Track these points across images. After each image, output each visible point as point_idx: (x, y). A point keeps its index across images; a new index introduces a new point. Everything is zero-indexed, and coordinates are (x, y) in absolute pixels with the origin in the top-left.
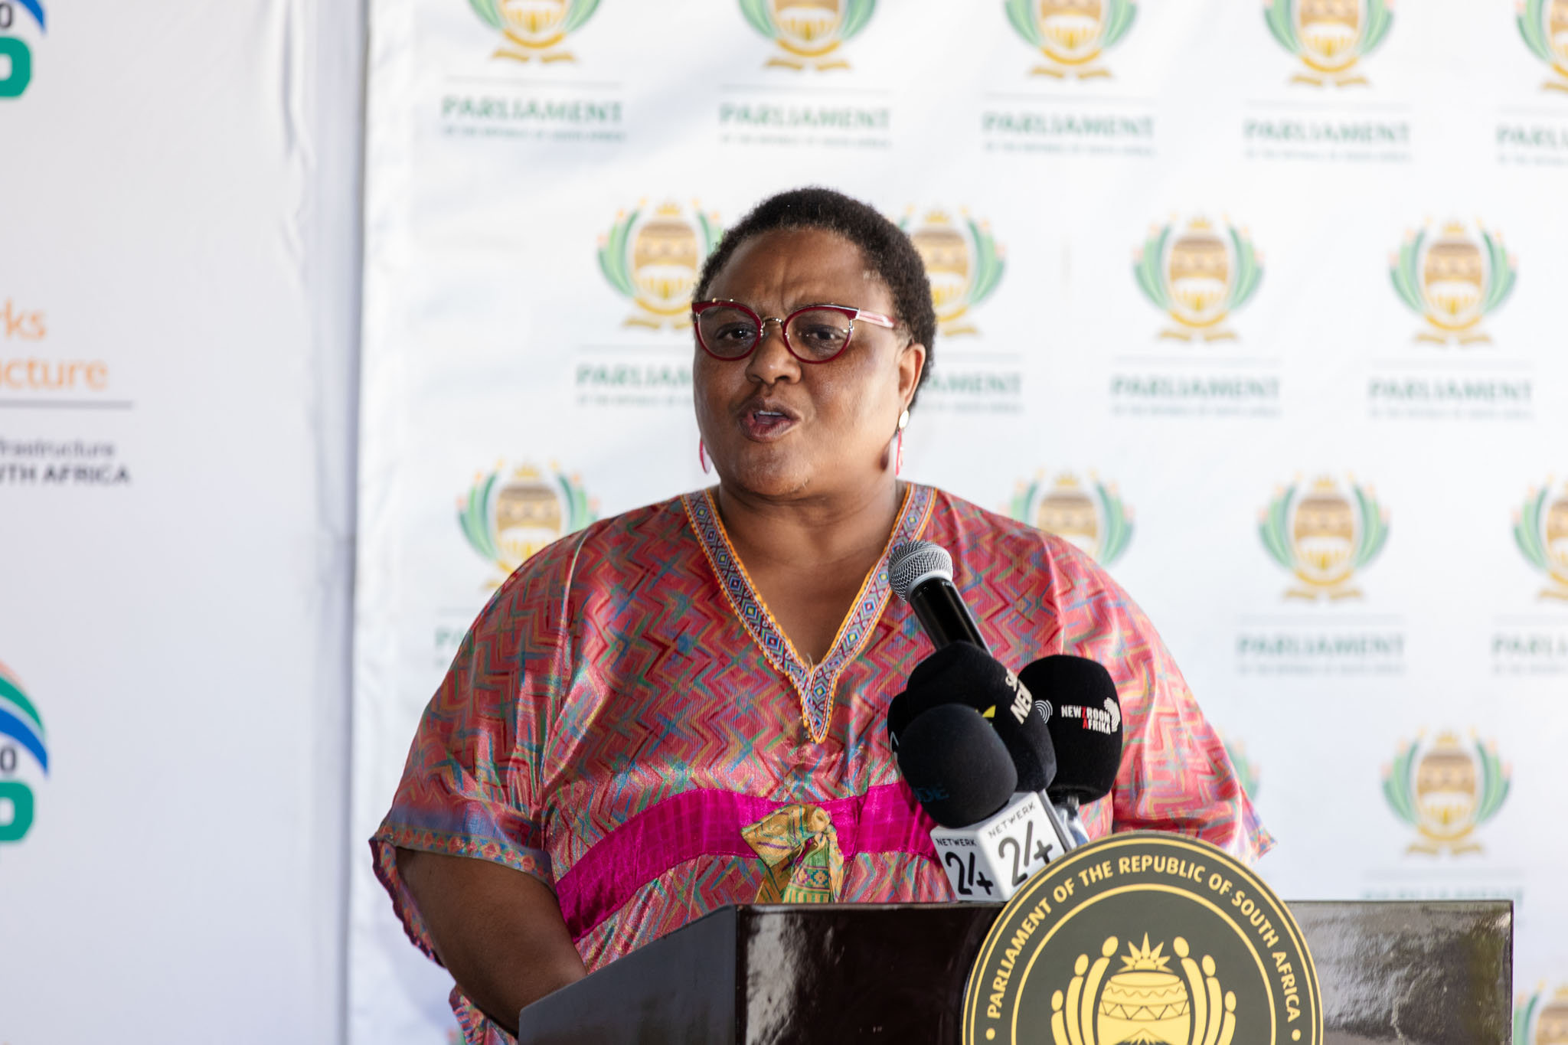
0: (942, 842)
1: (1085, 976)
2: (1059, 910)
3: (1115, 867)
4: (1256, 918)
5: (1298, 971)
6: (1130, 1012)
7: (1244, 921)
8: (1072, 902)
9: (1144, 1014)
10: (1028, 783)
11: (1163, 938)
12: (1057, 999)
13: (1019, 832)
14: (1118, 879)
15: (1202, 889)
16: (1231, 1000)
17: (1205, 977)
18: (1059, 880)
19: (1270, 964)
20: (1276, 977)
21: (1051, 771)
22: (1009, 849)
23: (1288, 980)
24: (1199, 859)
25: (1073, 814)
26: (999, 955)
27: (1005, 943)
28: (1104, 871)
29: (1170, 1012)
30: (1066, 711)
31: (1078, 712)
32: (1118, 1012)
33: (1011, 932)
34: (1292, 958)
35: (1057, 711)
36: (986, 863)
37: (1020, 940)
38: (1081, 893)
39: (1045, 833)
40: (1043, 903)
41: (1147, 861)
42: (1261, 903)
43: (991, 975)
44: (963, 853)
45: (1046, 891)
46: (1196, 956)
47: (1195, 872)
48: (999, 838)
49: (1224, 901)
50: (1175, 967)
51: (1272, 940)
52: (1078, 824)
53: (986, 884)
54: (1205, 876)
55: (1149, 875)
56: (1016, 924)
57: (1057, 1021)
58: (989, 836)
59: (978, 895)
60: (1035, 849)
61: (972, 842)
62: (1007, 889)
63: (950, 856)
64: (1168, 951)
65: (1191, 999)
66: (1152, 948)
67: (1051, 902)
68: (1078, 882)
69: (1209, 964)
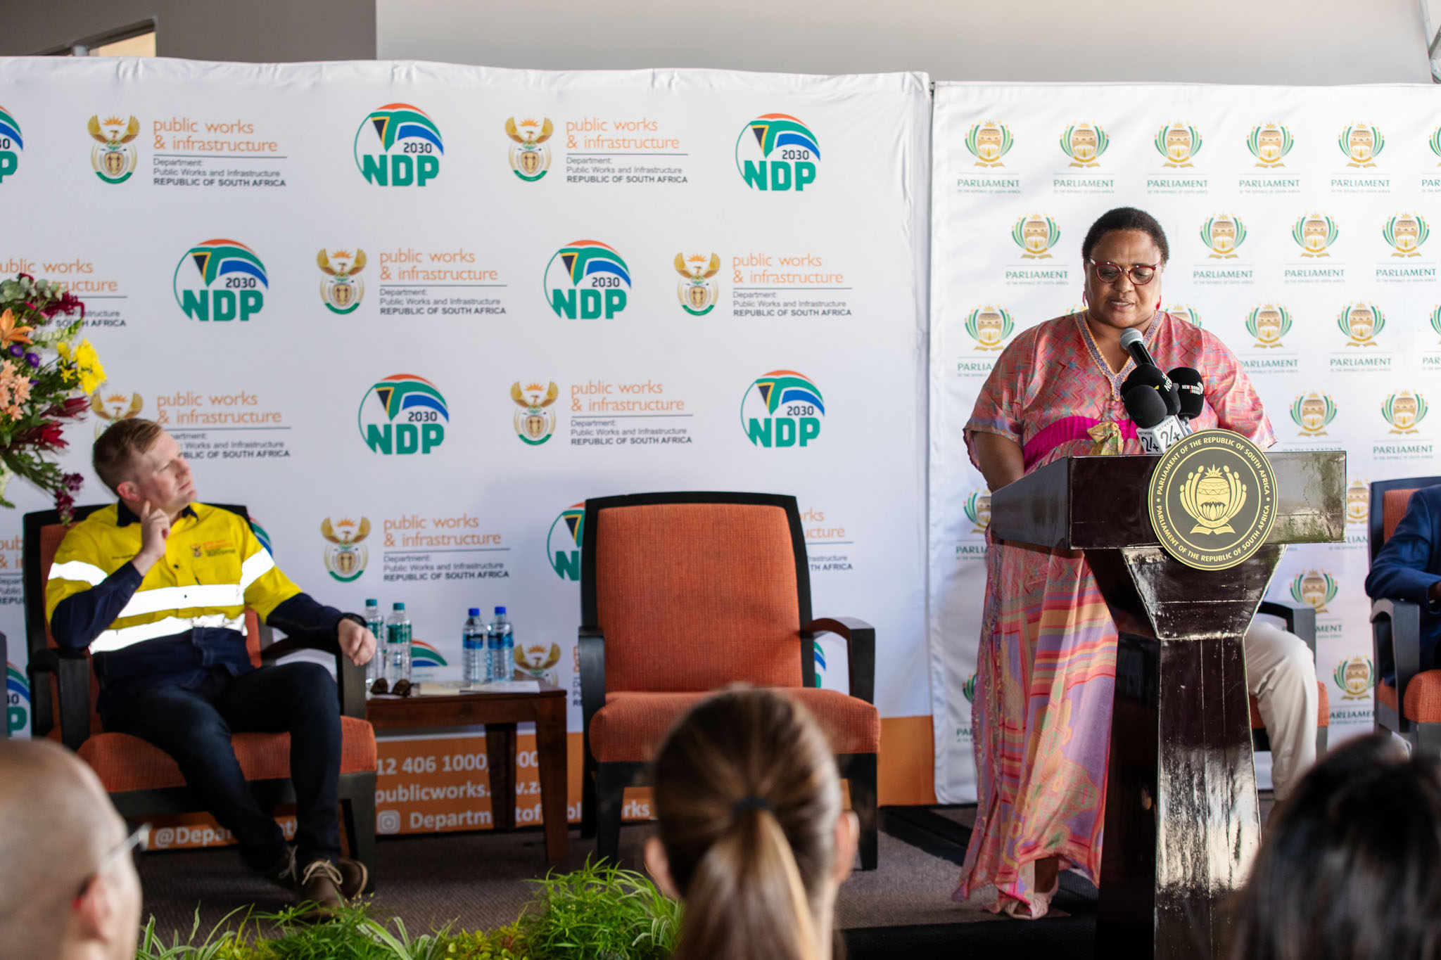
0: (1140, 433)
1: (1192, 480)
2: (1182, 456)
3: (1202, 441)
4: (1253, 458)
5: (1268, 477)
6: (1208, 492)
7: (1249, 459)
8: (1187, 454)
9: (1213, 493)
10: (1171, 411)
11: (1219, 466)
12: (1182, 488)
13: (1168, 429)
14: (1204, 445)
15: (1234, 448)
16: (1245, 487)
17: (1235, 479)
18: (1182, 446)
19: (1258, 474)
20: (1260, 479)
21: (1179, 408)
22: (1164, 435)
23: (1265, 480)
24: (1232, 438)
25: (1187, 423)
26: (1161, 472)
27: (1163, 468)
28: (1198, 443)
29: (1222, 492)
30: (1184, 387)
31: (1188, 387)
32: (1204, 492)
33: (1165, 465)
34: (1266, 472)
35: (1181, 387)
36: (1156, 441)
37: (1168, 467)
38: (1190, 450)
39: (1177, 430)
40: (1177, 454)
41: (1214, 439)
42: (1255, 453)
43: (1158, 479)
44: (1148, 437)
45: (1178, 450)
46: (1232, 472)
47: (1231, 443)
48: (1161, 432)
49: (1242, 453)
50: (1224, 476)
51: (1259, 466)
52: (1188, 426)
53: (1156, 448)
54: (1234, 444)
55: (1215, 444)
56: (1167, 462)
57: (1182, 495)
58: (1157, 431)
59: (1153, 451)
60: (1173, 435)
61: (1151, 433)
62: (1164, 450)
63: (1143, 438)
64: (1222, 470)
65: (1230, 487)
66: (1216, 469)
67: (1180, 454)
68: (1189, 446)
69: (1236, 475)
